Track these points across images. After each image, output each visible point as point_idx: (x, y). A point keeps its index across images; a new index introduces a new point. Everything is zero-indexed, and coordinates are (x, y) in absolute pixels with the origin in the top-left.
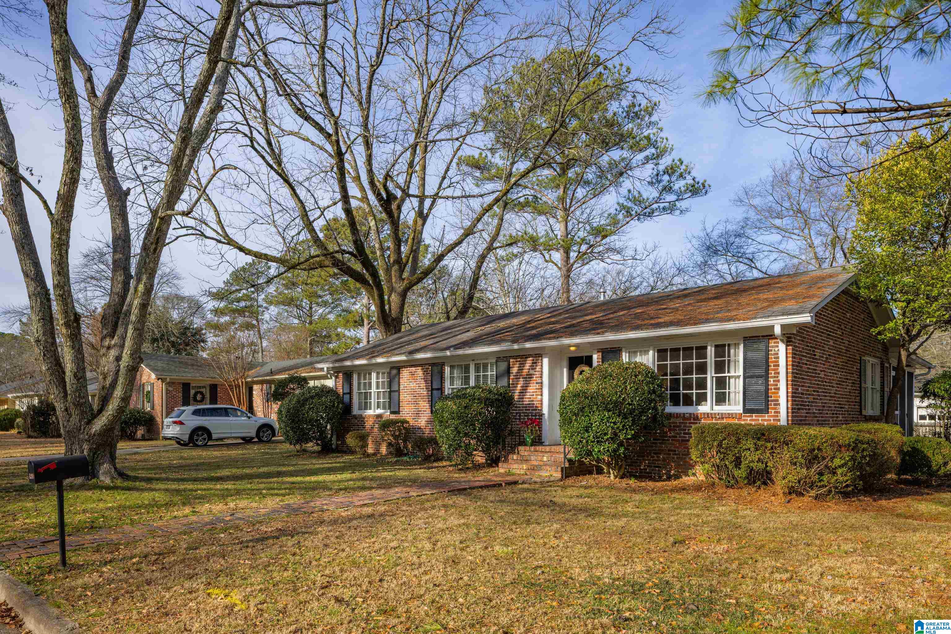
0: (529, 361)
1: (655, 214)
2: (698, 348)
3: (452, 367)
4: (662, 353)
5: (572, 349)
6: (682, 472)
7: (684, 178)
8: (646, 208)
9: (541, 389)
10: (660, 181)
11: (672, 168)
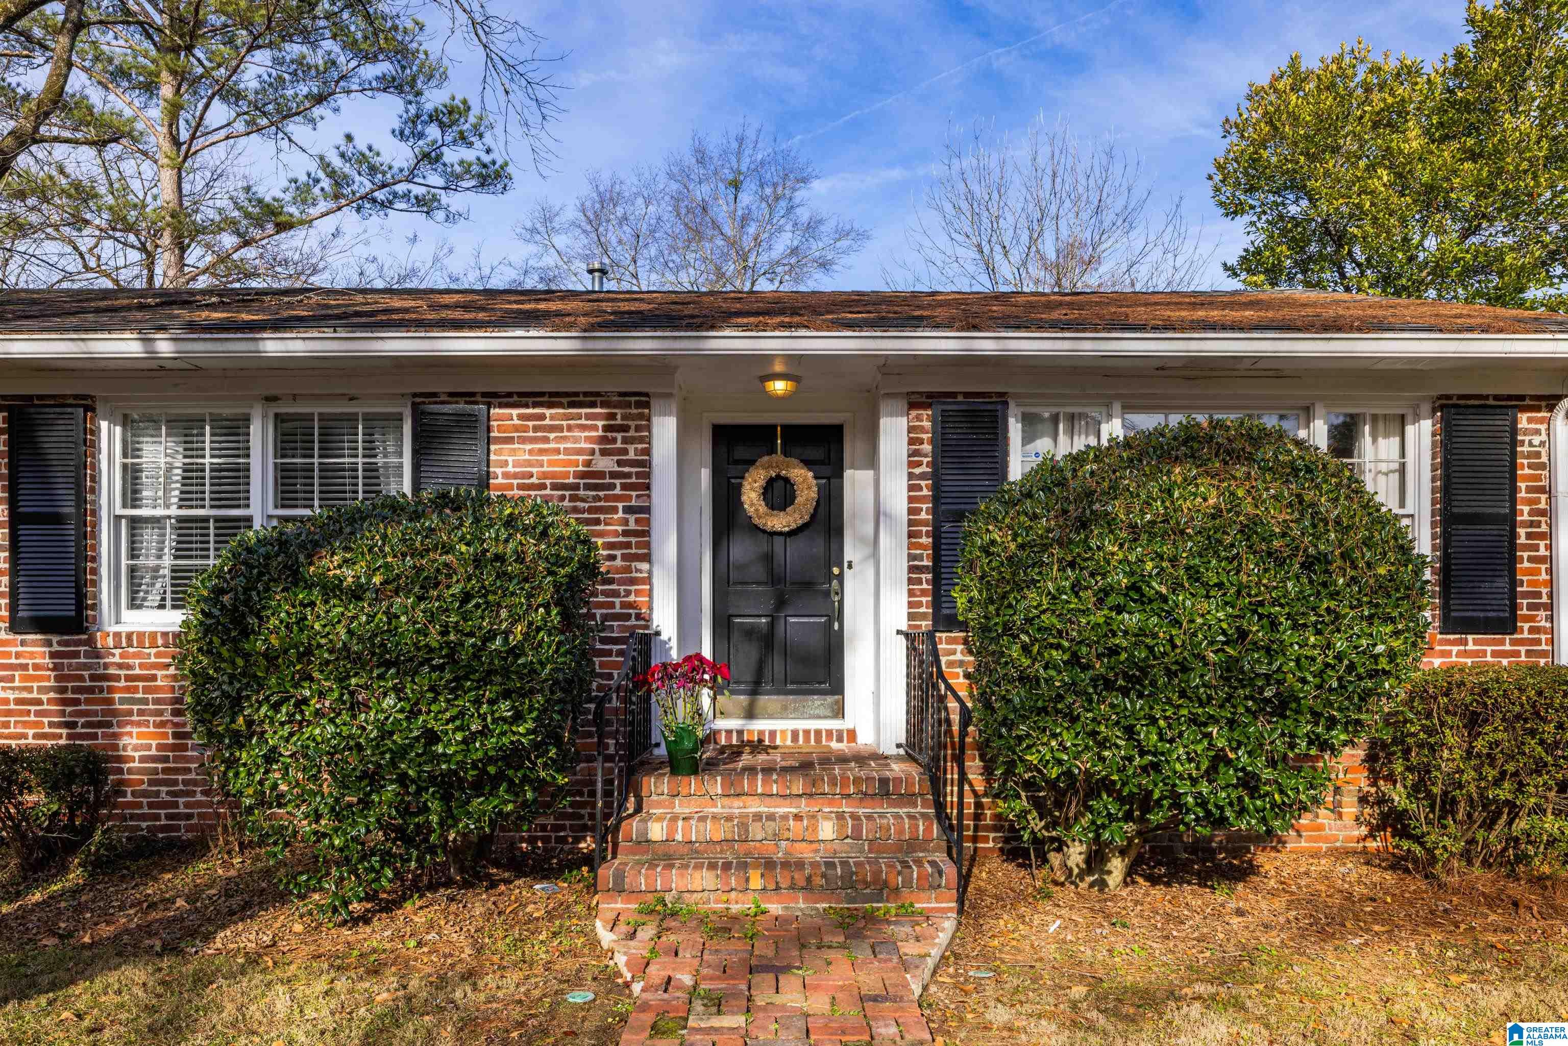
5: (779, 387)
7: (470, 145)
8: (384, 186)
9: (646, 533)
10: (421, 136)
11: (450, 113)
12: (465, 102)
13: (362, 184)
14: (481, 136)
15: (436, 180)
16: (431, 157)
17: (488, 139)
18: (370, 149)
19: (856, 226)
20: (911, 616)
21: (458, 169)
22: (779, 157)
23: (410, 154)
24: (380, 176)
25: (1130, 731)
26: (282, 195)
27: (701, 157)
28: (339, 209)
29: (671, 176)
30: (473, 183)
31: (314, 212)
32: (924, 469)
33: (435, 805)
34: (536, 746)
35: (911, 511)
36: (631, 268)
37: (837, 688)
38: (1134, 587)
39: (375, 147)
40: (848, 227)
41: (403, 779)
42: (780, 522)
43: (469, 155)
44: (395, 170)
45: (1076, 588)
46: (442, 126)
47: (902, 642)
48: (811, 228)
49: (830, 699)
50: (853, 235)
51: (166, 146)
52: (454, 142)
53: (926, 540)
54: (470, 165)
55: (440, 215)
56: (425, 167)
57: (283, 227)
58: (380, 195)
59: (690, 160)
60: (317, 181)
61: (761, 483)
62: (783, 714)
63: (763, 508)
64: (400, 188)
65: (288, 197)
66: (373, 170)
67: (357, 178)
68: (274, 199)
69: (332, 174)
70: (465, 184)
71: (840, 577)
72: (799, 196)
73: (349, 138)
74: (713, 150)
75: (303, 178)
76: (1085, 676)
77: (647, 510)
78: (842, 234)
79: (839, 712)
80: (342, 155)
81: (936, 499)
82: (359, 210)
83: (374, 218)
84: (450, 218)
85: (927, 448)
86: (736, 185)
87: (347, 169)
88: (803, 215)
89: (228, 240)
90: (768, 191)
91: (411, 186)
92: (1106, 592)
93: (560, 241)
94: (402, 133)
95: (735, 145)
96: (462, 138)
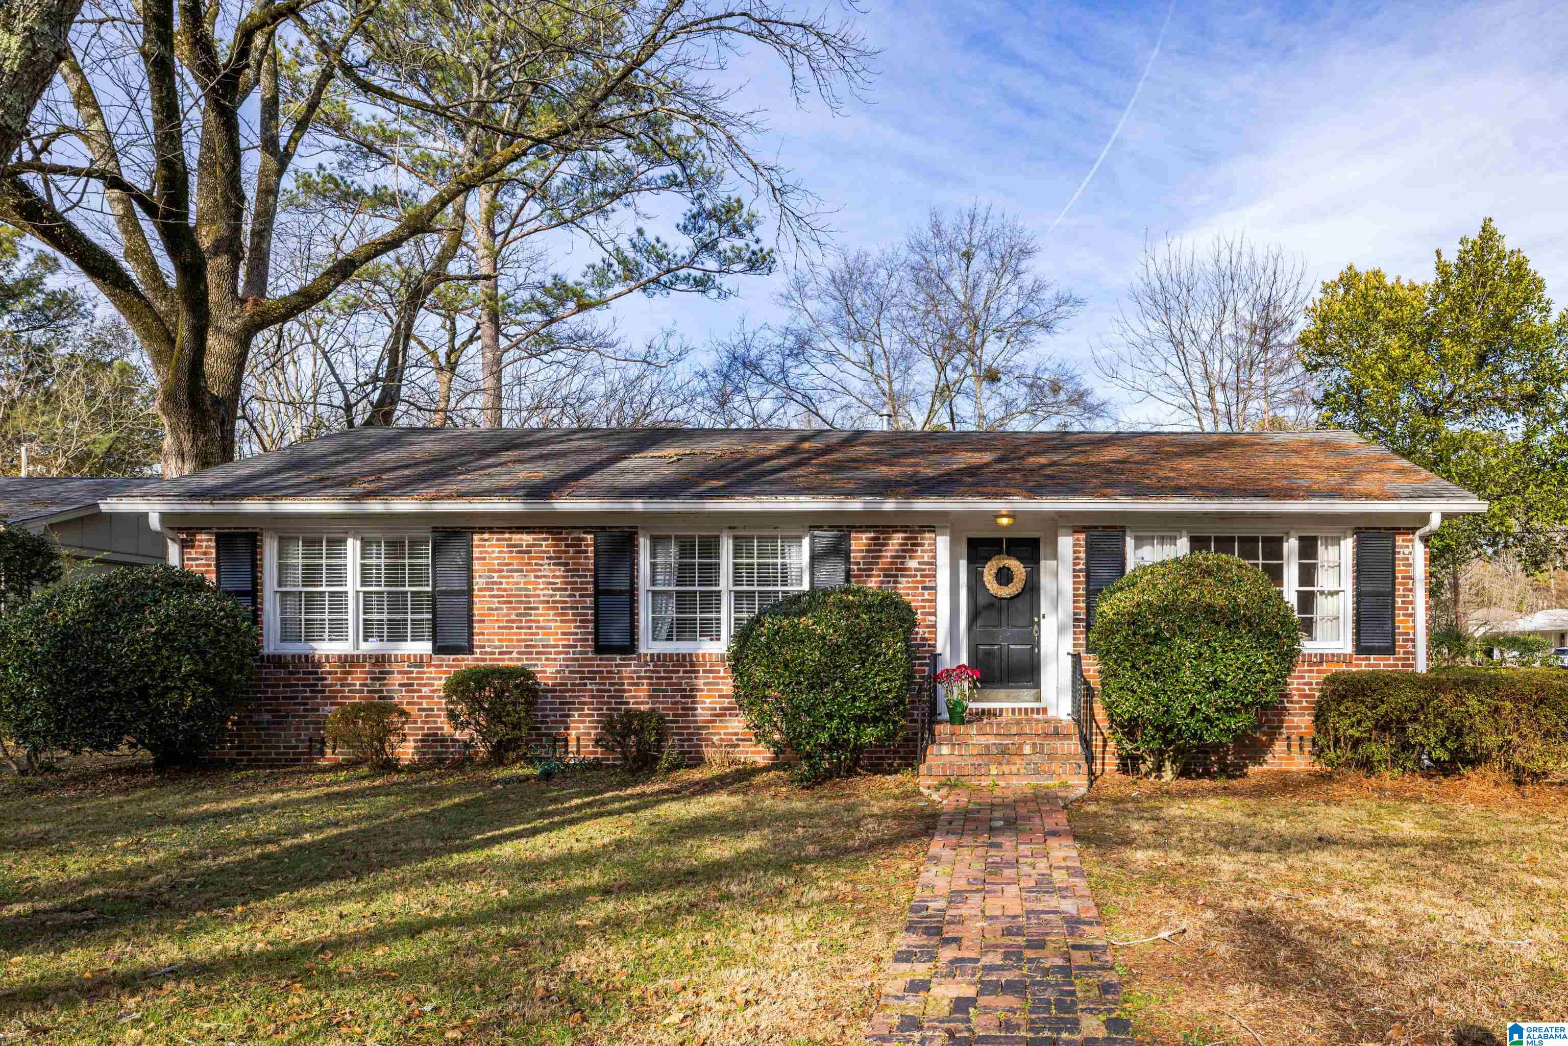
0: (897, 539)
1: (678, 287)
2: (1266, 540)
3: (656, 541)
4: (1198, 543)
5: (1004, 521)
6: (1250, 758)
7: (742, 236)
8: (668, 271)
9: (935, 601)
10: (701, 229)
11: (728, 212)
12: (738, 201)
13: (651, 270)
14: (752, 229)
15: (711, 264)
16: (707, 247)
17: (758, 232)
18: (658, 241)
19: (1074, 294)
20: (1075, 645)
21: (729, 254)
22: (1007, 230)
23: (691, 243)
24: (665, 263)
25: (1156, 696)
26: (582, 280)
27: (937, 231)
28: (631, 291)
29: (912, 248)
30: (742, 266)
31: (609, 293)
32: (1081, 566)
33: (853, 729)
34: (896, 705)
35: (1075, 589)
36: (875, 330)
37: (1037, 686)
38: (1157, 634)
39: (662, 240)
40: (1066, 296)
41: (841, 717)
42: (1005, 592)
43: (739, 243)
44: (678, 258)
45: (1135, 634)
46: (721, 222)
47: (1070, 658)
48: (1033, 294)
49: (1033, 691)
50: (1071, 302)
51: (484, 237)
52: (729, 235)
53: (1083, 605)
54: (740, 250)
55: (713, 293)
56: (704, 256)
57: (582, 307)
58: (664, 278)
59: (927, 234)
60: (610, 265)
61: (995, 570)
62: (1008, 699)
63: (996, 585)
64: (682, 273)
65: (587, 281)
66: (660, 258)
67: (646, 265)
68: (577, 284)
69: (624, 261)
70: (736, 267)
71: (1039, 623)
72: (1023, 266)
73: (640, 232)
74: (947, 225)
75: (599, 264)
76: (1138, 674)
77: (934, 588)
78: (1062, 301)
79: (1038, 699)
80: (634, 246)
81: (1088, 583)
82: (645, 290)
83: (658, 296)
84: (723, 294)
85: (1083, 555)
86: (968, 256)
87: (640, 258)
88: (1027, 280)
89: (536, 317)
90: (998, 263)
91: (691, 271)
92: (1146, 635)
93: (813, 305)
94: (685, 227)
95: (967, 221)
96: (735, 230)
